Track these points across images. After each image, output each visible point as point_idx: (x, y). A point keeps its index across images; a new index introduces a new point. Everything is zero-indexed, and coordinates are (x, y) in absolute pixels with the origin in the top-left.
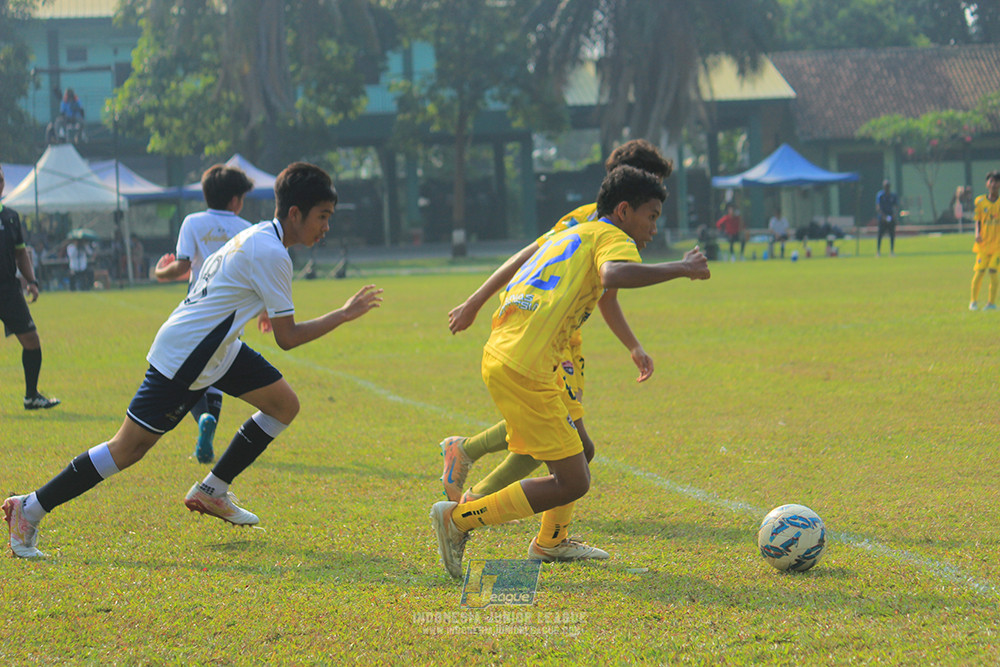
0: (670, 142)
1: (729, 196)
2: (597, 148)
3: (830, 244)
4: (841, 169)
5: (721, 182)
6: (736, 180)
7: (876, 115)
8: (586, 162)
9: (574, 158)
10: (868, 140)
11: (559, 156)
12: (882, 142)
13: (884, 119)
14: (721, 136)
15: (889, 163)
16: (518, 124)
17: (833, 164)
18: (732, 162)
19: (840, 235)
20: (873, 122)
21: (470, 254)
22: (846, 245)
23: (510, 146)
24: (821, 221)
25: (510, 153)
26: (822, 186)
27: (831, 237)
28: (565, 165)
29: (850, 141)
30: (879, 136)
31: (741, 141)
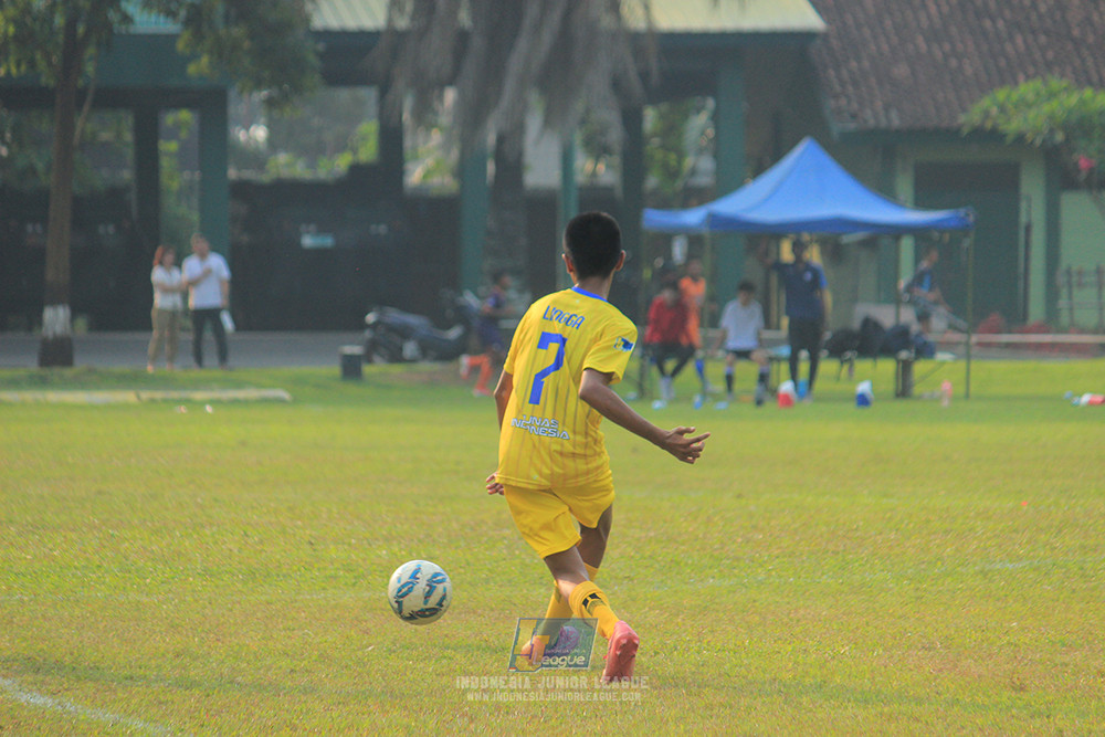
0: (548, 122)
1: (679, 250)
2: (369, 129)
3: (905, 369)
4: (920, 204)
5: (654, 218)
6: (693, 217)
7: (1008, 77)
8: (343, 162)
9: (313, 152)
10: (988, 136)
11: (273, 144)
12: (1020, 138)
13: (1027, 89)
14: (651, 118)
15: (1032, 191)
16: (200, 68)
17: (905, 186)
18: (672, 174)
19: (925, 351)
20: (1001, 95)
21: (80, 364)
22: (940, 372)
23: (170, 119)
24: (886, 317)
25: (173, 134)
26: (880, 237)
27: (904, 355)
28: (286, 165)
29: (951, 135)
30: (1013, 126)
31: (699, 124)
